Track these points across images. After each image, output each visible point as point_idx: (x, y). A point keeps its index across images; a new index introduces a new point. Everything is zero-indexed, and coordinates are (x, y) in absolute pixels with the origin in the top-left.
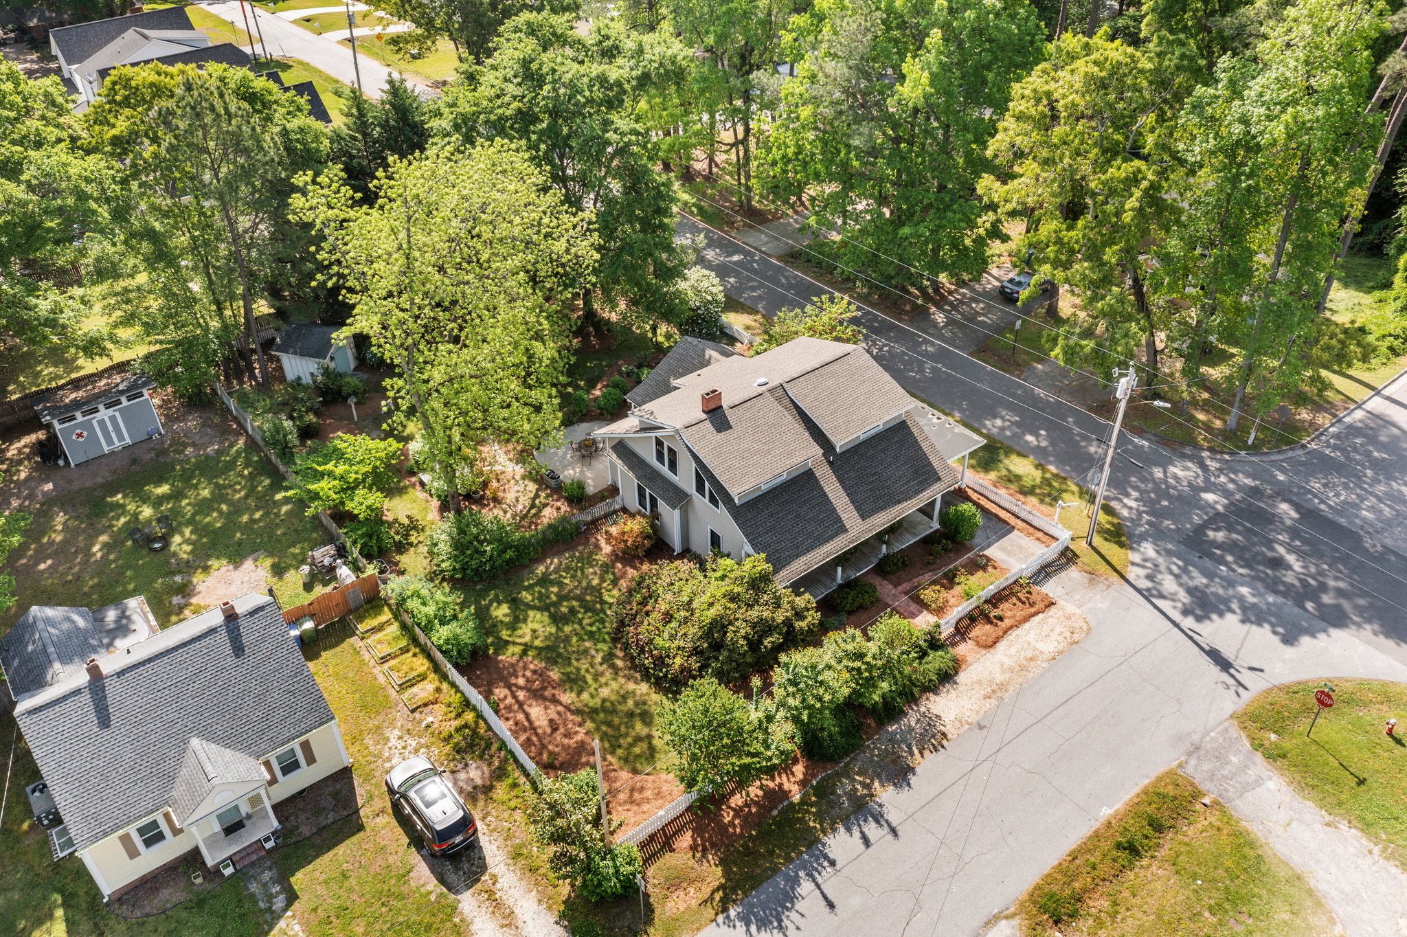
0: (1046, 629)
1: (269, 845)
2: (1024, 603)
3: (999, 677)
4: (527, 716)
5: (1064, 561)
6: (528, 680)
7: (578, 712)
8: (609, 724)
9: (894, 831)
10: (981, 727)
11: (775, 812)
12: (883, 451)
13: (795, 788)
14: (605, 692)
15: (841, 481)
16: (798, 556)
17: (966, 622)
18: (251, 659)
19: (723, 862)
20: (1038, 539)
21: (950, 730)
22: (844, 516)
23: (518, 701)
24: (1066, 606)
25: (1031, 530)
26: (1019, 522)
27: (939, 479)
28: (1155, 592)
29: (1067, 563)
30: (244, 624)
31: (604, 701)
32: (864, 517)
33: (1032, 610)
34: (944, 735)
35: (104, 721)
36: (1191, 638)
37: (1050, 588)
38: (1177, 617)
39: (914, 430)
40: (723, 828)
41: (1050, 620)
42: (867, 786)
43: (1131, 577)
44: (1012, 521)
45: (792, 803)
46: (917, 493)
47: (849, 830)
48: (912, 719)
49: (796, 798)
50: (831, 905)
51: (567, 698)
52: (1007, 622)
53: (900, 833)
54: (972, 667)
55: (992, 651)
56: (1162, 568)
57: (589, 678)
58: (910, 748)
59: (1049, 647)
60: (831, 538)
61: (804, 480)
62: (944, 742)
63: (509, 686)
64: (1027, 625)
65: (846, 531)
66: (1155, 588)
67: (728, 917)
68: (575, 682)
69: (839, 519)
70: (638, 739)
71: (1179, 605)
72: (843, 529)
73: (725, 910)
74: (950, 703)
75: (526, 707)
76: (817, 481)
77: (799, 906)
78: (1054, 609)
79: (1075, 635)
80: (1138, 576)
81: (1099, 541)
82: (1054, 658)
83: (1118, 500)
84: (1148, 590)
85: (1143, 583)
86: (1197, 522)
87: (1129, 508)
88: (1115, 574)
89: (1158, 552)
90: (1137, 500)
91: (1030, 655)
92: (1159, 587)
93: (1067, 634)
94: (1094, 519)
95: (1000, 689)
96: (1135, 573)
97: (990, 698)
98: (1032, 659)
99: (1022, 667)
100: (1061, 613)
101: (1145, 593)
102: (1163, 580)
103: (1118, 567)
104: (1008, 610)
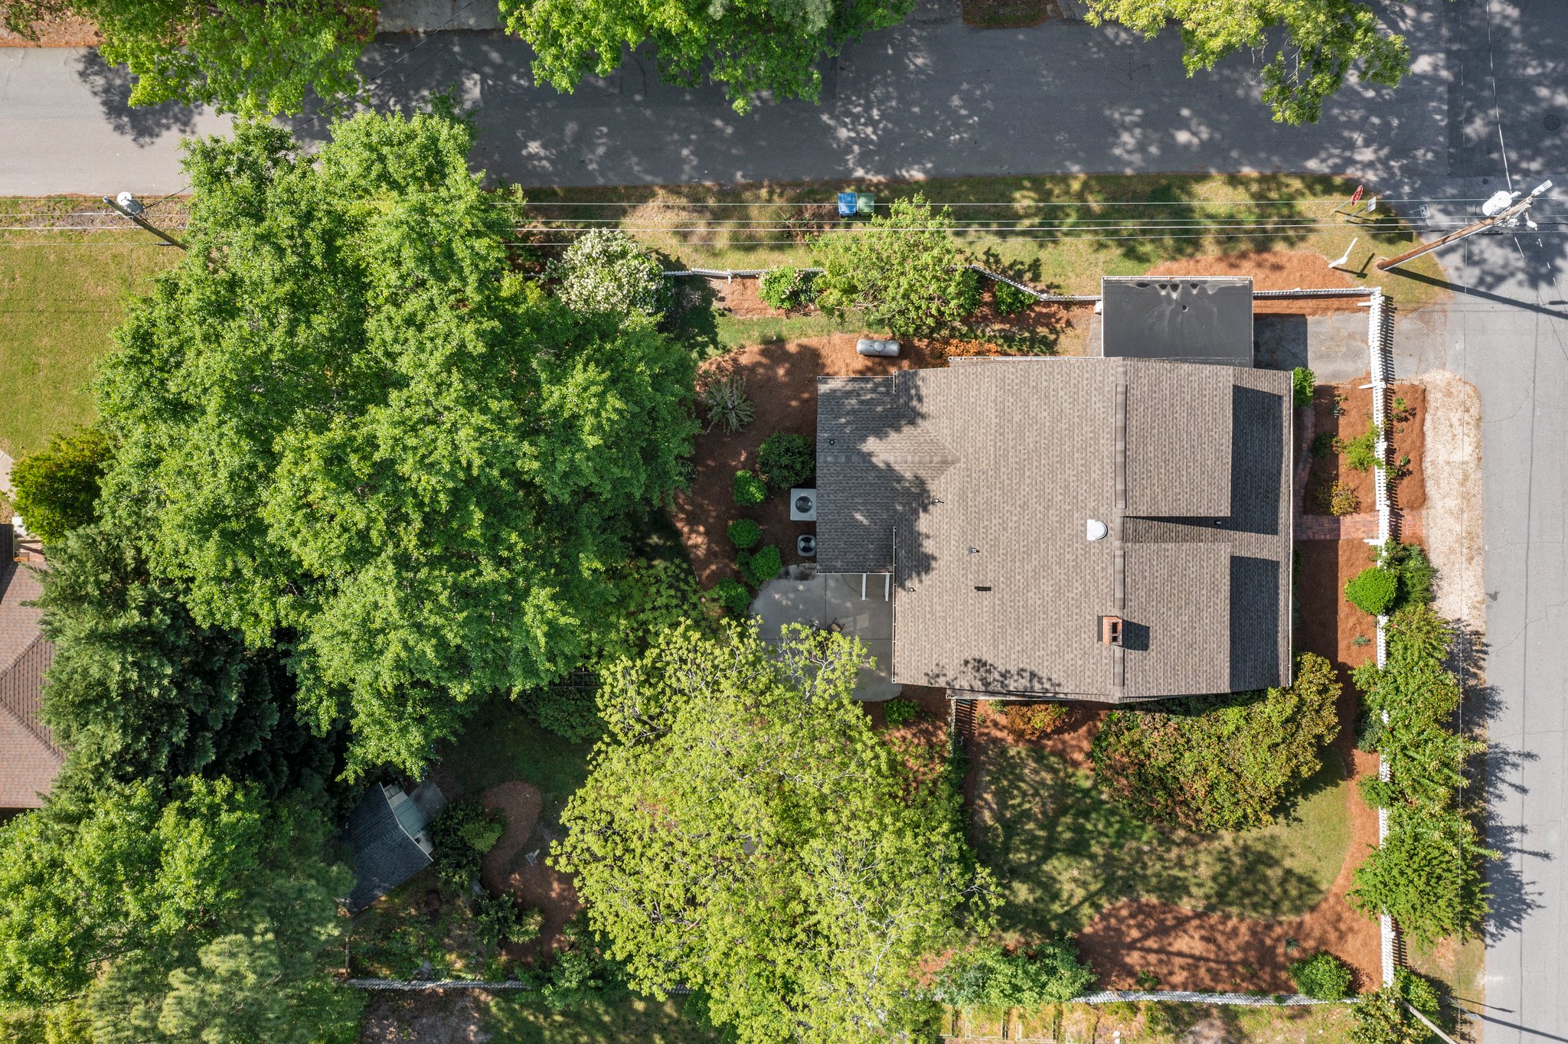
0: (1444, 428)
2: (1406, 419)
3: (1461, 528)
4: (1180, 954)
6: (1139, 926)
7: (1210, 908)
8: (1247, 894)
9: (1529, 756)
10: (1494, 596)
14: (1204, 871)
20: (1338, 309)
21: (1477, 625)
22: (1264, 555)
23: (1156, 952)
24: (1435, 378)
25: (1323, 303)
26: (1301, 303)
27: (1279, 397)
28: (1489, 279)
31: (1214, 879)
32: (1274, 531)
33: (1418, 416)
34: (1477, 633)
36: (1559, 314)
38: (1527, 295)
41: (1439, 413)
42: (1472, 739)
43: (1452, 277)
44: (1294, 308)
50: (1546, 856)
51: (1186, 906)
52: (1414, 457)
53: (1534, 751)
54: (1432, 540)
55: (1429, 503)
57: (1176, 872)
58: (1469, 676)
59: (1465, 451)
60: (1277, 587)
62: (1484, 640)
63: (1132, 946)
64: (1428, 441)
65: (1277, 563)
66: (1485, 273)
67: (1492, 935)
68: (1175, 888)
69: (1265, 562)
70: (1283, 882)
71: (1521, 276)
72: (1274, 565)
73: (1483, 932)
74: (1451, 598)
75: (1170, 949)
77: (1525, 879)
78: (1430, 397)
79: (1472, 411)
80: (1458, 269)
81: (1384, 253)
82: (1480, 459)
83: (1351, 162)
84: (1481, 281)
85: (1470, 276)
86: (1443, 124)
87: (1370, 165)
88: (1437, 288)
89: (1446, 212)
90: (1367, 144)
91: (1460, 477)
92: (1487, 267)
93: (1467, 417)
94: (1352, 219)
95: (1472, 539)
96: (1451, 267)
97: (1472, 558)
98: (1466, 478)
99: (1466, 497)
100: (1439, 395)
101: (1482, 289)
102: (1482, 252)
103: (1429, 274)
104: (1404, 444)
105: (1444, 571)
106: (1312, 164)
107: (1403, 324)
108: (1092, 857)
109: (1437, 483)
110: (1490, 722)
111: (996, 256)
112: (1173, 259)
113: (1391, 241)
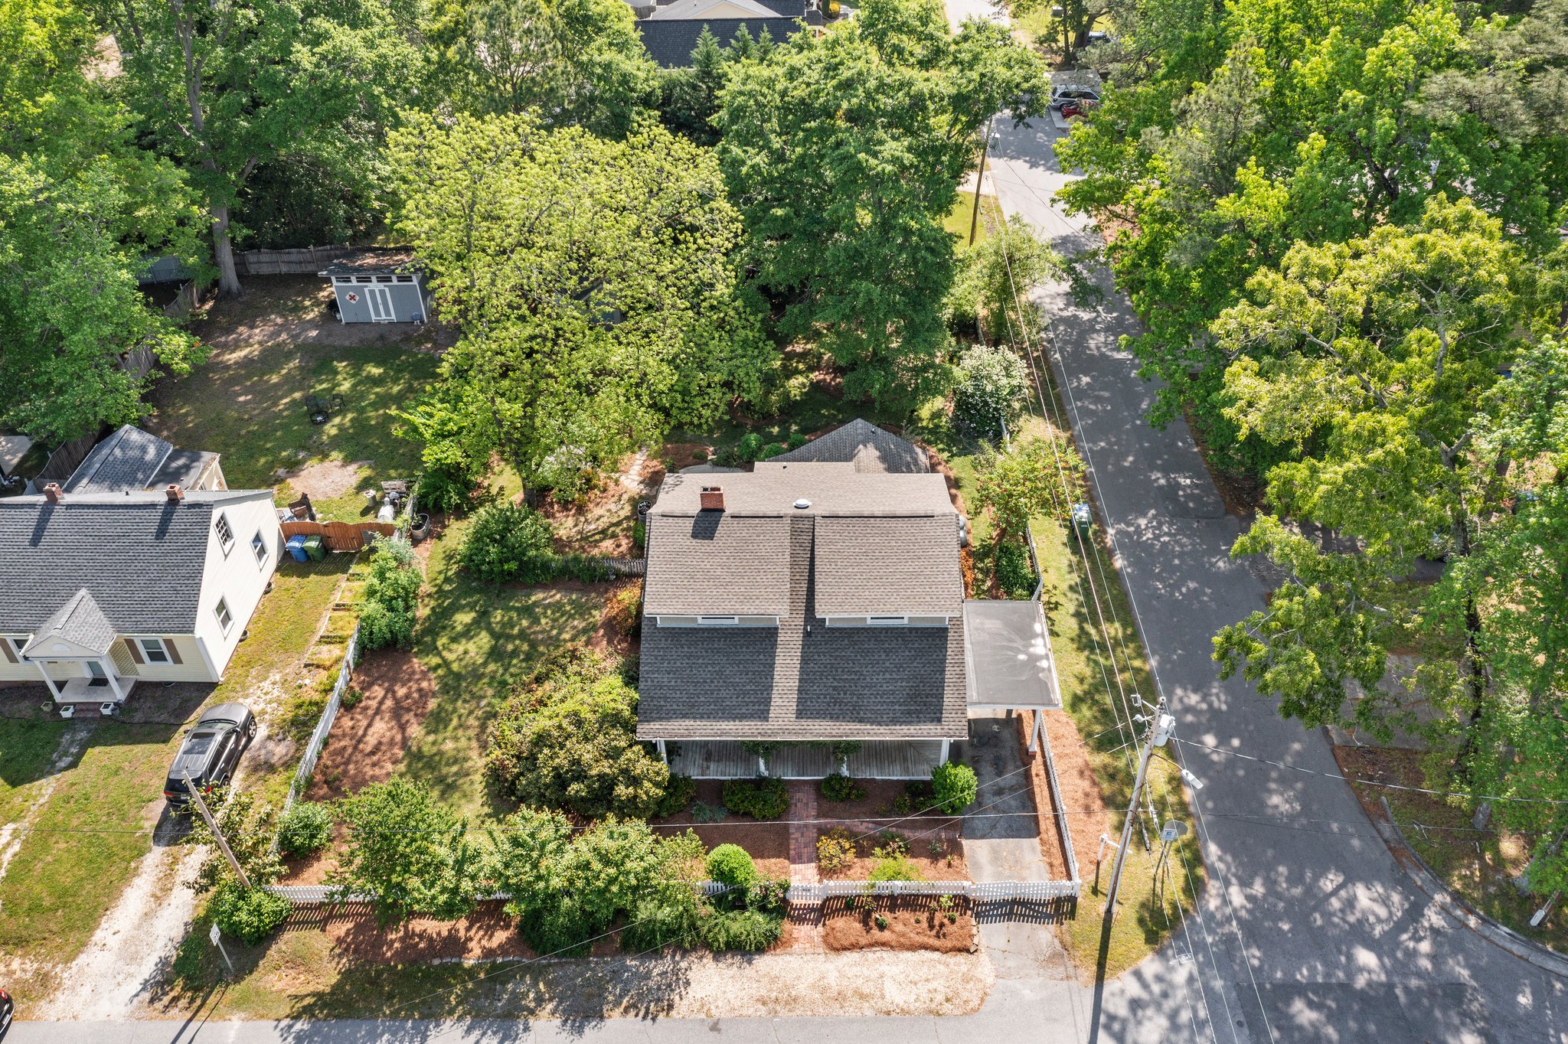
0: (924, 972)
1: (106, 712)
2: (931, 927)
3: (802, 989)
4: (370, 725)
5: (1049, 910)
6: (407, 694)
7: (407, 749)
10: (715, 1027)
11: (436, 962)
12: (887, 652)
13: (477, 952)
14: (448, 746)
15: (805, 660)
16: (685, 716)
17: (839, 904)
19: (347, 975)
20: (1051, 865)
21: (681, 1008)
22: (776, 700)
23: (379, 708)
24: (983, 967)
25: (1056, 850)
26: (1053, 831)
27: (939, 720)
28: (1116, 1027)
29: (1049, 916)
31: (438, 753)
32: (800, 714)
33: (936, 943)
34: (671, 1007)
37: (990, 935)
39: (951, 647)
40: (379, 942)
41: (942, 967)
42: (540, 1000)
43: (1111, 986)
44: (1046, 825)
45: (459, 965)
46: (894, 721)
47: (469, 1031)
48: (658, 968)
49: (469, 962)
51: (415, 730)
52: (886, 935)
54: (788, 958)
55: (832, 956)
56: (1168, 1005)
57: (455, 722)
58: (621, 997)
59: (896, 996)
60: (742, 717)
61: (759, 637)
62: (661, 1016)
63: (390, 691)
64: (908, 955)
65: (766, 719)
66: (1124, 1022)
67: (290, 1027)
68: (437, 721)
69: (767, 701)
72: (763, 715)
73: (297, 1017)
74: (716, 979)
75: (377, 718)
76: (774, 645)
78: (961, 958)
79: (948, 1005)
80: (1122, 992)
81: (1126, 915)
82: (888, 1013)
83: (1227, 884)
84: (1112, 1018)
85: (1117, 1005)
86: (1298, 977)
87: (1226, 901)
88: (1095, 968)
89: (1191, 979)
90: (1250, 898)
91: (866, 990)
92: (1131, 1026)
93: (940, 998)
94: (1159, 885)
95: (787, 1003)
96: (1121, 987)
97: (764, 1003)
98: (863, 997)
99: (840, 997)
100: (964, 968)
101: (1103, 1019)
102: (1150, 1019)
103: (1109, 964)
104: (902, 923)
105: (749, 971)
106: (1213, 850)
107: (1045, 934)
108: (485, 664)
109: (856, 964)
110: (558, 1022)
111: (1056, 608)
112: (1080, 730)
113: (1141, 921)
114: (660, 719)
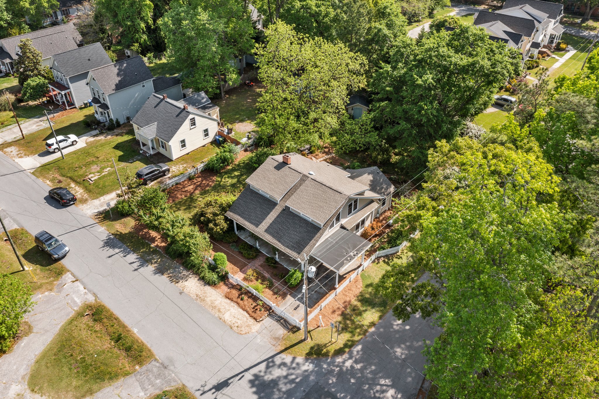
0: (240, 317)
1: (147, 155)
2: (253, 308)
3: (208, 300)
4: (190, 186)
5: (290, 327)
6: (204, 184)
7: (191, 195)
8: (185, 202)
9: (136, 270)
10: (181, 293)
11: (147, 241)
12: (300, 226)
13: (156, 244)
15: (278, 217)
16: (239, 215)
17: (239, 287)
18: (177, 120)
19: (130, 233)
21: (180, 284)
22: (263, 224)
23: (196, 183)
24: (256, 327)
27: (299, 254)
28: (271, 364)
29: (288, 328)
30: (184, 112)
31: (196, 199)
32: (266, 231)
33: (251, 313)
34: (178, 282)
35: (155, 107)
36: (237, 375)
37: (268, 321)
38: (255, 371)
39: (318, 234)
40: (142, 230)
41: (245, 319)
42: (156, 262)
43: (283, 355)
45: (150, 245)
46: (288, 247)
47: (137, 259)
48: (185, 273)
49: (152, 246)
50: (109, 257)
51: (197, 192)
52: (241, 302)
53: (135, 272)
54: (214, 291)
55: (224, 298)
56: (291, 371)
58: (171, 273)
59: (227, 317)
60: (252, 223)
61: (271, 204)
62: (174, 283)
63: (202, 181)
64: (241, 310)
65: (257, 227)
66: (275, 365)
67: (110, 236)
68: (204, 193)
69: (261, 223)
70: (179, 208)
71: (262, 374)
72: (257, 225)
73: (113, 234)
74: (193, 284)
75: (193, 185)
76: (273, 208)
77: (111, 249)
78: (253, 321)
79: (236, 328)
80: (284, 359)
81: (310, 343)
82: (220, 319)
83: (350, 358)
84: (273, 362)
85: (278, 360)
86: (338, 395)
87: (344, 362)
88: (283, 348)
89: (306, 371)
90: (352, 367)
91: (221, 310)
92: (275, 367)
93: (236, 325)
94: (330, 344)
95: (202, 300)
96: (287, 358)
97: (197, 296)
98: (219, 311)
99: (214, 307)
100: (250, 323)
101: (270, 360)
102: (282, 370)
103: (289, 351)
104: (248, 302)
105: (202, 287)
106: (359, 347)
107: (281, 331)
108: (228, 186)
109: (227, 303)
110: (154, 269)
112: (361, 293)
113: (312, 348)
114: (234, 213)
